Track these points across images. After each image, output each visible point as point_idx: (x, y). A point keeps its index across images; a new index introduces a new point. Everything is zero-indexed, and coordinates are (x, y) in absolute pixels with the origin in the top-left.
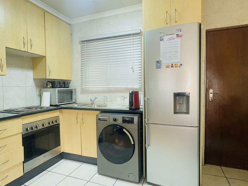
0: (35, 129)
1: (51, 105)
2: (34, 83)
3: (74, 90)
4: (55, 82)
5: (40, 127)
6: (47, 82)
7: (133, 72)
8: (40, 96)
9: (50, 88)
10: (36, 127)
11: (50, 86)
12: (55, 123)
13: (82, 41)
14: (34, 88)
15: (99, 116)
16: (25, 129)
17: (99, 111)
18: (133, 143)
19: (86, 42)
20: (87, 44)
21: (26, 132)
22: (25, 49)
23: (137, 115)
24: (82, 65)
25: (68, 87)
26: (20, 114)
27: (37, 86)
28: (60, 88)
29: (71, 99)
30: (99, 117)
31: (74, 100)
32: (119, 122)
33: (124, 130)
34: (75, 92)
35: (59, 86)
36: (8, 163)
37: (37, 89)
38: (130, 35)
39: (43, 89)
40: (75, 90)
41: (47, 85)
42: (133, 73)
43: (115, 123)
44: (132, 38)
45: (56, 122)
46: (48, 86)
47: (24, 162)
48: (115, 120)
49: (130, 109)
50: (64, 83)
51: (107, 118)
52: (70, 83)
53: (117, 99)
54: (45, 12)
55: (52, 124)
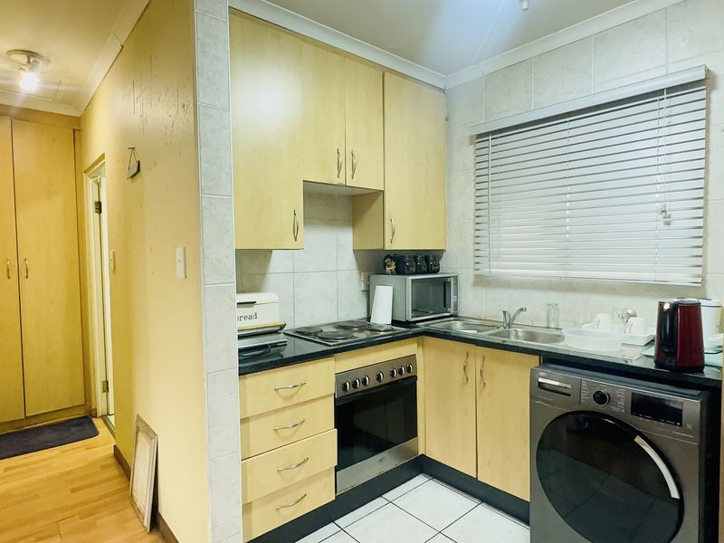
0: (360, 387)
1: (394, 322)
2: (354, 261)
3: (452, 280)
4: (404, 257)
5: (372, 383)
6: (385, 259)
7: (668, 223)
8: (368, 293)
9: (392, 274)
10: (364, 382)
11: (392, 268)
12: (405, 374)
13: (480, 136)
14: (355, 273)
15: (542, 374)
16: (341, 386)
17: (538, 357)
18: (675, 494)
19: (490, 137)
20: (495, 142)
21: (343, 394)
22: (341, 181)
23: (696, 392)
24: (479, 206)
25: (436, 272)
26: (330, 346)
27: (361, 267)
28: (416, 273)
29: (445, 306)
30: (540, 380)
31: (452, 310)
32: (616, 409)
33: (638, 440)
34: (456, 284)
35: (414, 269)
36: (307, 463)
37: (360, 275)
38: (660, 92)
39: (374, 277)
40: (456, 278)
41: (385, 265)
42: (666, 227)
43: (601, 408)
44: (666, 103)
45: (408, 370)
46: (388, 269)
47: (337, 469)
48: (601, 398)
49: (658, 363)
50: (426, 259)
51: (569, 386)
52: (440, 258)
53: (599, 316)
54: (384, 71)
55: (399, 377)
